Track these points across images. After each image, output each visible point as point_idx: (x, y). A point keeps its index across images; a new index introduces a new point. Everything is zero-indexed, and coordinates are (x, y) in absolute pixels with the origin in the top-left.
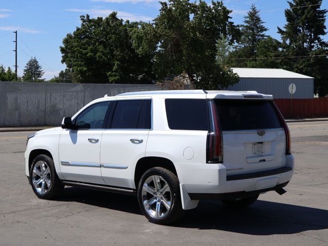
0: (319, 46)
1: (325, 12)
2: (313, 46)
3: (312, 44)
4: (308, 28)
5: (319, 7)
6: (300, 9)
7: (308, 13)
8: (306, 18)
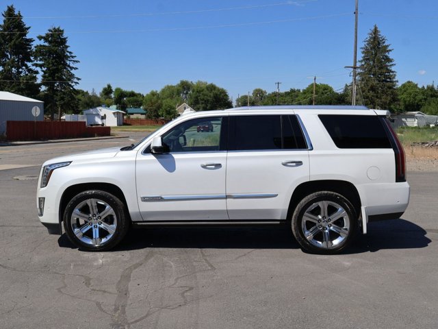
0: (27, 73)
1: (32, 41)
2: (21, 72)
3: (20, 70)
4: (16, 54)
5: (25, 35)
6: (8, 35)
7: (17, 39)
8: (15, 44)
